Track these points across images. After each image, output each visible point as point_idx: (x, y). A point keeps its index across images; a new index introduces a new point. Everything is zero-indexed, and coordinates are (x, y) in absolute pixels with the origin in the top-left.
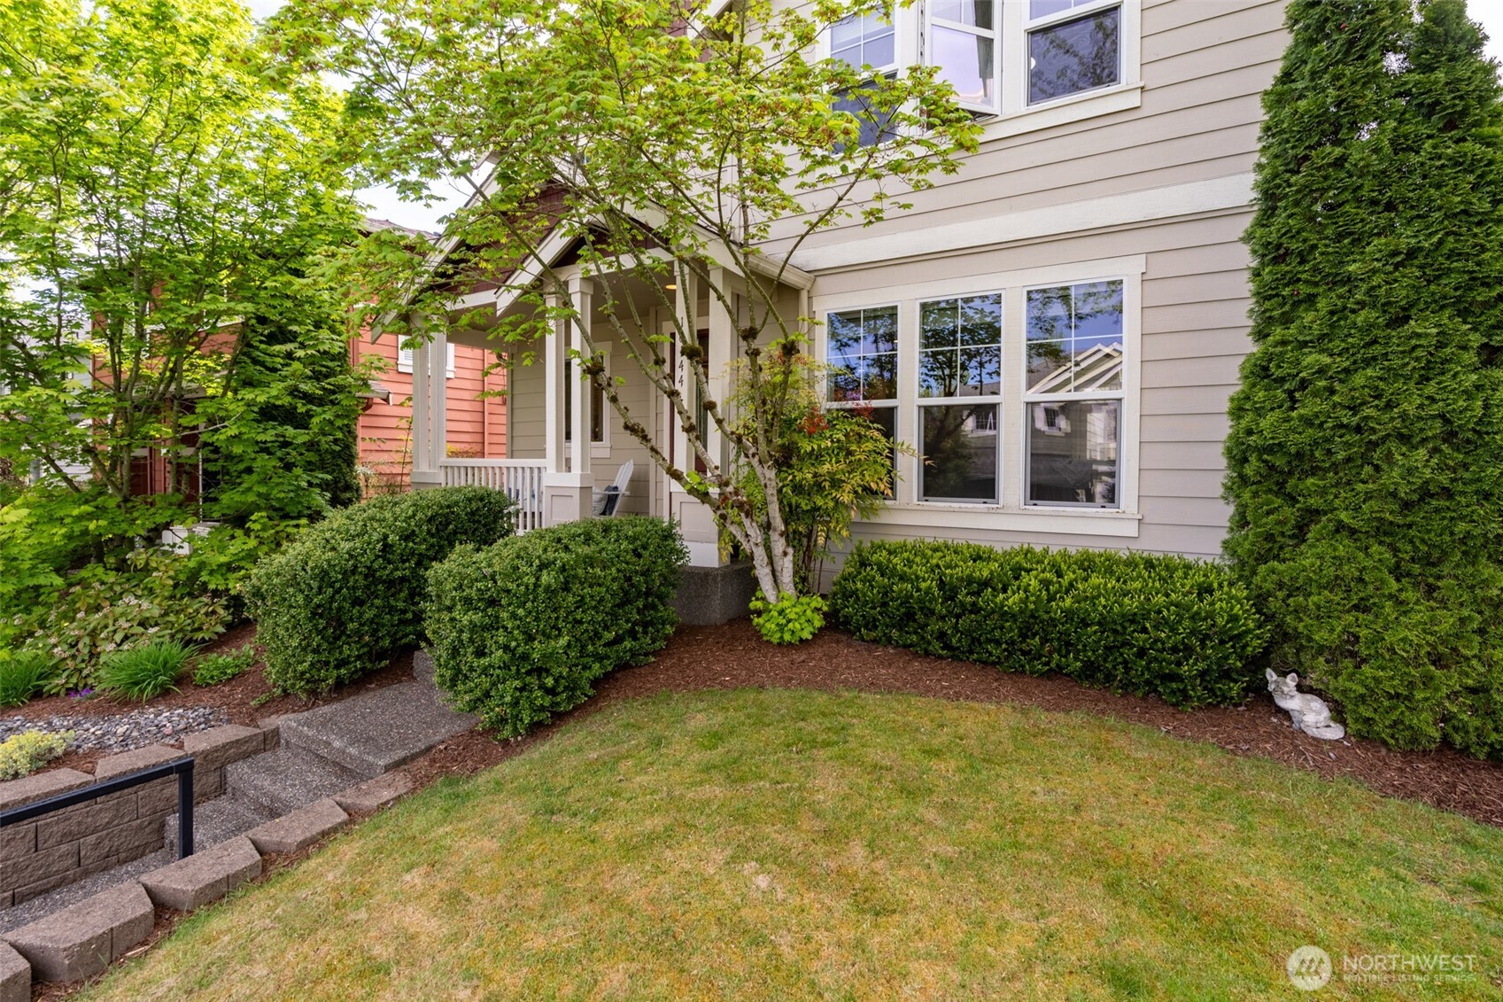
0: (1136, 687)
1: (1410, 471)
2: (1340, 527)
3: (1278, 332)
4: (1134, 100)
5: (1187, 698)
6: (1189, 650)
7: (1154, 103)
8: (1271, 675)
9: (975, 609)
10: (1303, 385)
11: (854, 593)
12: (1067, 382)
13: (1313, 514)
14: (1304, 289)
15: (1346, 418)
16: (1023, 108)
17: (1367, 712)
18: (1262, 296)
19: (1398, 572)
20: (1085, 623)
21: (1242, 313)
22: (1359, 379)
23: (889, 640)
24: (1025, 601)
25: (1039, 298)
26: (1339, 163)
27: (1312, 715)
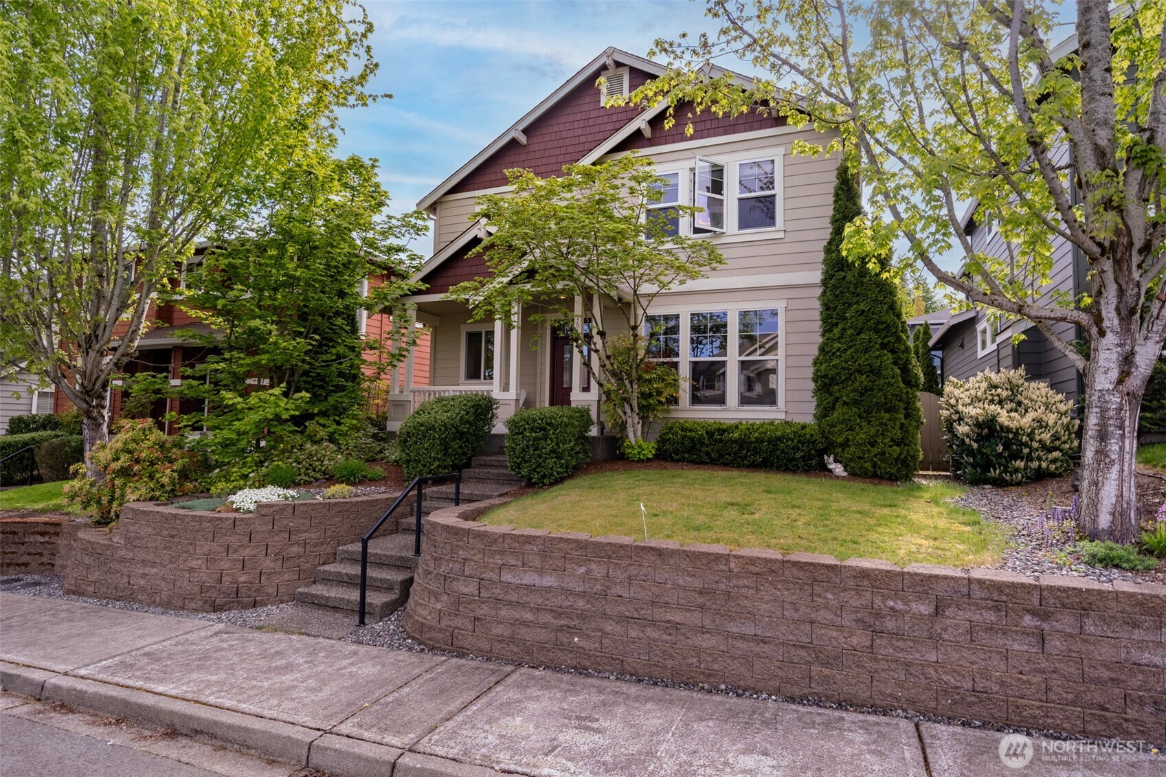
0: (781, 466)
1: (862, 382)
2: (845, 403)
3: (827, 335)
4: (781, 235)
5: (799, 468)
6: (798, 449)
7: (789, 237)
8: (826, 457)
9: (721, 440)
10: (834, 354)
11: (669, 439)
12: (756, 350)
13: (837, 399)
14: (834, 321)
15: (844, 365)
16: (736, 231)
17: (852, 464)
18: (824, 320)
19: (860, 417)
20: (762, 442)
21: (817, 326)
22: (848, 353)
23: (684, 458)
24: (740, 435)
25: (744, 314)
26: (844, 278)
27: (838, 469)
